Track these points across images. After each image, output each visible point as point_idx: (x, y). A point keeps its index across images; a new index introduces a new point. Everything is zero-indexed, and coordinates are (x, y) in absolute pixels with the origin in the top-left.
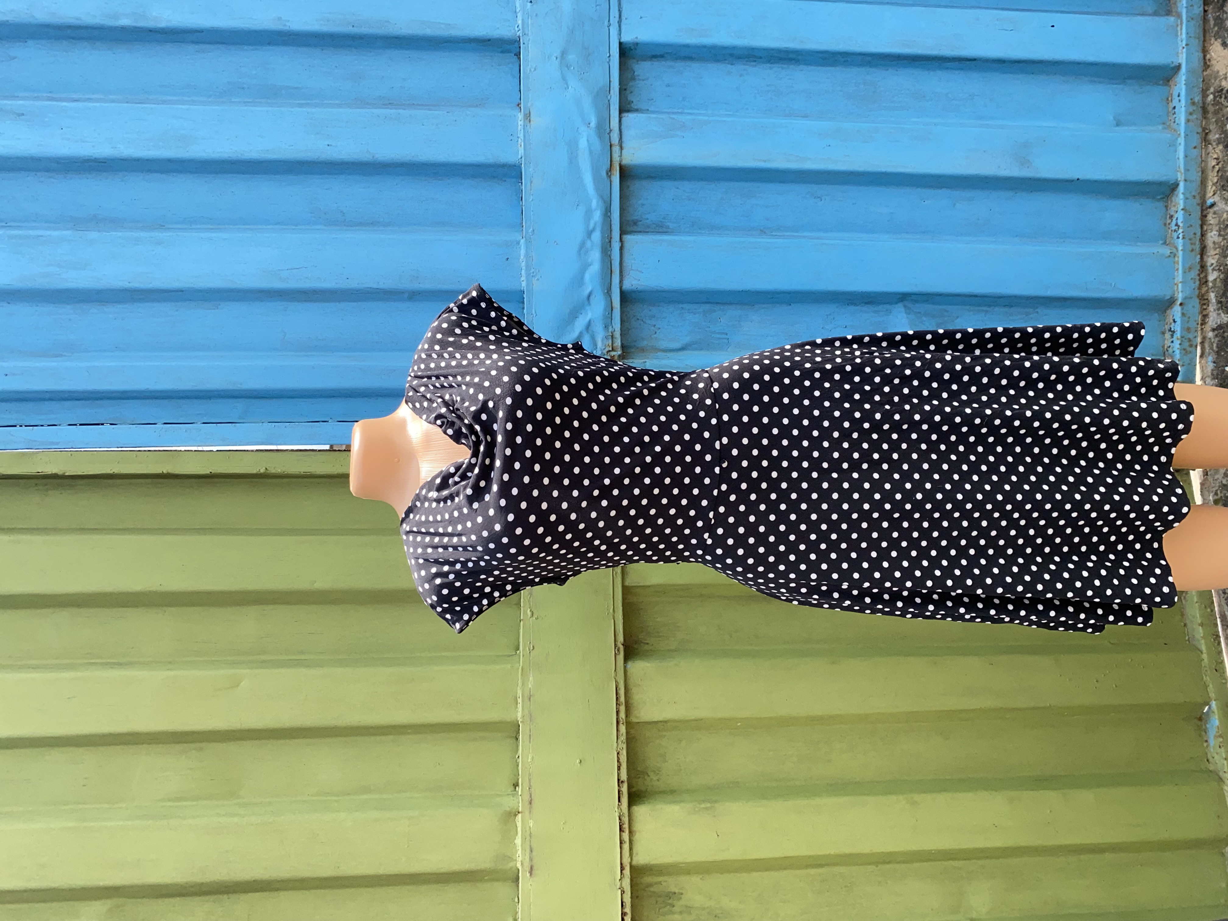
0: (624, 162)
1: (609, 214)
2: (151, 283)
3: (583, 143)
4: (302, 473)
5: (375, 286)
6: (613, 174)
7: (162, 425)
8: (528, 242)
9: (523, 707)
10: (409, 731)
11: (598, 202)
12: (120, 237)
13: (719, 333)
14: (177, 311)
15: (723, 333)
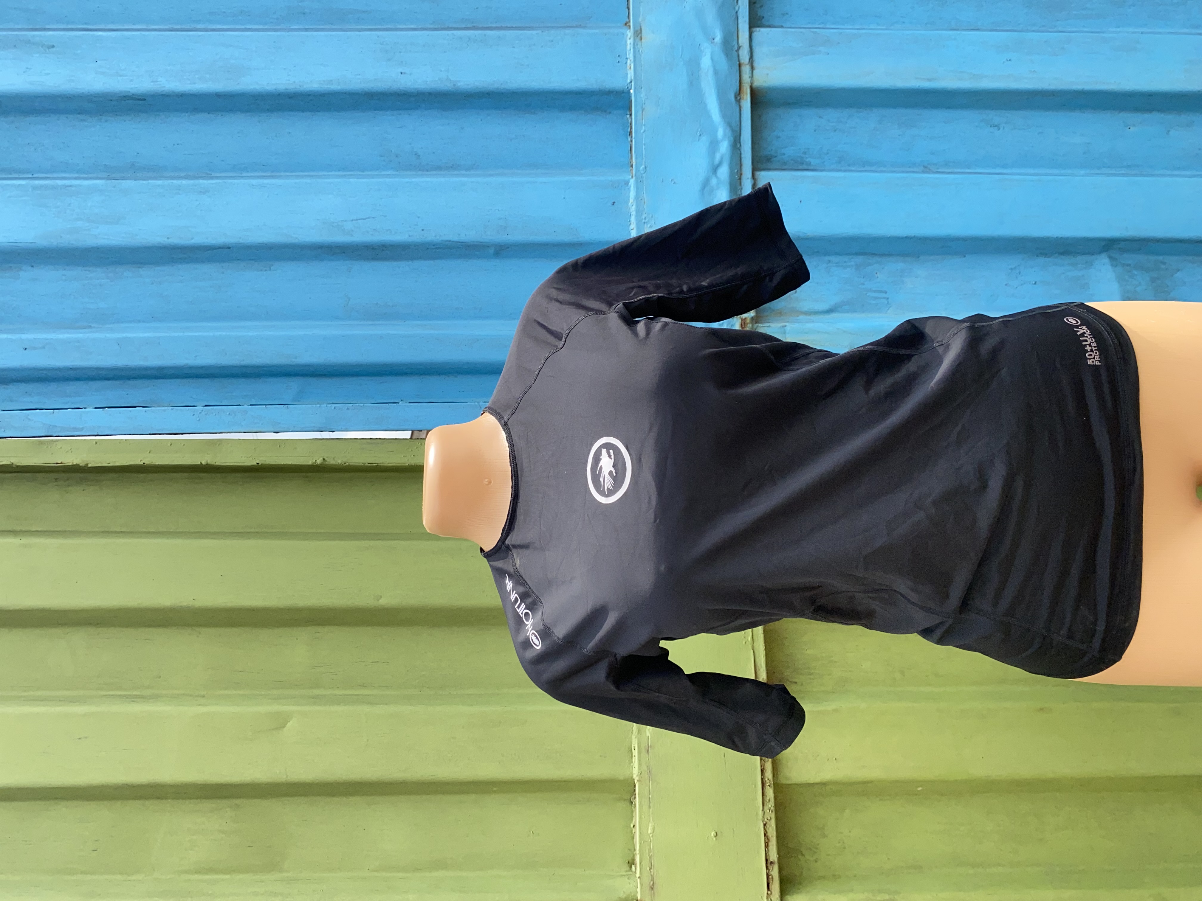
0: (756, 84)
1: (739, 146)
2: (192, 239)
3: (706, 62)
4: (367, 464)
5: (456, 239)
6: (743, 99)
7: (203, 407)
8: (639, 182)
9: (639, 760)
10: (495, 789)
11: (724, 132)
12: (159, 186)
13: (875, 291)
14: (223, 273)
15: (881, 292)
